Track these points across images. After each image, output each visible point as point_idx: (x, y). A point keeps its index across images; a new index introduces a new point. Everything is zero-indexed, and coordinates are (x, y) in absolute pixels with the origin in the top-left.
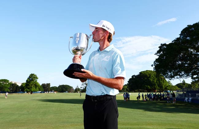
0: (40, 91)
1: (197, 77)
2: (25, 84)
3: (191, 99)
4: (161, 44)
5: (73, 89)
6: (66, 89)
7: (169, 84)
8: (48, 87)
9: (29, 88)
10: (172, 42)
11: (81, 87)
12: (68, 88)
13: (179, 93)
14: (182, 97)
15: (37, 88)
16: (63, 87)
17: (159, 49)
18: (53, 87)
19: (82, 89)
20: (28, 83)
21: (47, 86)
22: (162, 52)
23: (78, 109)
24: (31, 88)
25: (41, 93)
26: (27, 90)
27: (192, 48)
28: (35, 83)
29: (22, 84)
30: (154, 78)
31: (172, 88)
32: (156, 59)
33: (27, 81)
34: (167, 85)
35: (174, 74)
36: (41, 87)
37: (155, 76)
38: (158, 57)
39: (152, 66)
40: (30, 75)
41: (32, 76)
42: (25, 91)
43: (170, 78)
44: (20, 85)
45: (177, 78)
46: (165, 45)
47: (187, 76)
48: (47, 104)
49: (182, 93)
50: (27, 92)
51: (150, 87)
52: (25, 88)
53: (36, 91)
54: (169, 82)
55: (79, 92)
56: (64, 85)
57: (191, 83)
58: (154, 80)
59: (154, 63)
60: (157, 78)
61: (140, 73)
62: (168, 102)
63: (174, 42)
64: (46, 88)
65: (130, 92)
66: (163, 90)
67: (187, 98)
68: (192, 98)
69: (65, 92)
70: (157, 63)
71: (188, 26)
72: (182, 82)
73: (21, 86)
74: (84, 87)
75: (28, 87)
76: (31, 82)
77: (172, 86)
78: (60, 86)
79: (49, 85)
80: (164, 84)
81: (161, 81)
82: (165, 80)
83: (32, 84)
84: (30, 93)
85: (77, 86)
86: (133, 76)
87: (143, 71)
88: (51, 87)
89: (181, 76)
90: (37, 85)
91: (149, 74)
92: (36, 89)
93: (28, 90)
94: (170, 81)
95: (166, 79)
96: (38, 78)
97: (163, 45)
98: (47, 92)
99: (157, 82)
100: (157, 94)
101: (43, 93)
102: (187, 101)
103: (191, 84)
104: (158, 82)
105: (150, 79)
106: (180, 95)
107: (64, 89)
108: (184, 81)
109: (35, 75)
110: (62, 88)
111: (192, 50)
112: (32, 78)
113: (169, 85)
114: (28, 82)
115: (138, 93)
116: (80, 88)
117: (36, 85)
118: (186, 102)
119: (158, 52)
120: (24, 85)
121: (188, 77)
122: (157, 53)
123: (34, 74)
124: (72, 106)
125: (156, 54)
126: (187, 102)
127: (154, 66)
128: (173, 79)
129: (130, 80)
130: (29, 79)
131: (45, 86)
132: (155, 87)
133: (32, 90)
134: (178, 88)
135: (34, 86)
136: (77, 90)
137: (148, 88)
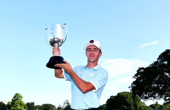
1: (168, 99)
5: (56, 108)
6: (49, 107)
7: (144, 105)
8: (32, 106)
9: (14, 107)
10: (150, 65)
11: (63, 106)
12: (51, 107)
16: (46, 106)
19: (64, 108)
20: (13, 102)
22: (139, 76)
24: (17, 106)
27: (167, 72)
28: (20, 102)
31: (146, 108)
32: (134, 82)
33: (12, 100)
34: (142, 106)
35: (149, 96)
36: (26, 105)
37: (131, 97)
38: (136, 79)
39: (129, 87)
41: (17, 96)
42: (11, 109)
43: (145, 99)
44: (6, 104)
45: (151, 99)
46: (143, 68)
47: (160, 98)
51: (126, 107)
52: (11, 106)
53: (22, 109)
54: (143, 103)
58: (130, 100)
59: (132, 85)
60: (133, 99)
61: (118, 94)
63: (151, 66)
64: (30, 107)
70: (134, 85)
71: (166, 50)
72: (155, 103)
73: (8, 104)
74: (66, 106)
75: (14, 105)
76: (16, 101)
77: (146, 106)
78: (43, 105)
79: (33, 103)
80: (139, 104)
81: (136, 102)
82: (140, 101)
83: (17, 103)
85: (60, 105)
86: (111, 97)
87: (121, 93)
88: (36, 106)
89: (154, 97)
92: (21, 107)
94: (144, 101)
97: (140, 69)
99: (132, 103)
103: (162, 105)
104: (134, 102)
108: (157, 103)
109: (20, 95)
110: (45, 107)
111: (167, 74)
116: (62, 107)
117: (21, 104)
119: (136, 75)
120: (10, 104)
122: (135, 76)
125: (134, 77)
127: (131, 88)
128: (147, 100)
129: (108, 100)
130: (14, 98)
131: (30, 105)
132: (131, 107)
133: (18, 108)
134: (151, 109)
135: (19, 105)
136: (59, 109)
137: (124, 108)
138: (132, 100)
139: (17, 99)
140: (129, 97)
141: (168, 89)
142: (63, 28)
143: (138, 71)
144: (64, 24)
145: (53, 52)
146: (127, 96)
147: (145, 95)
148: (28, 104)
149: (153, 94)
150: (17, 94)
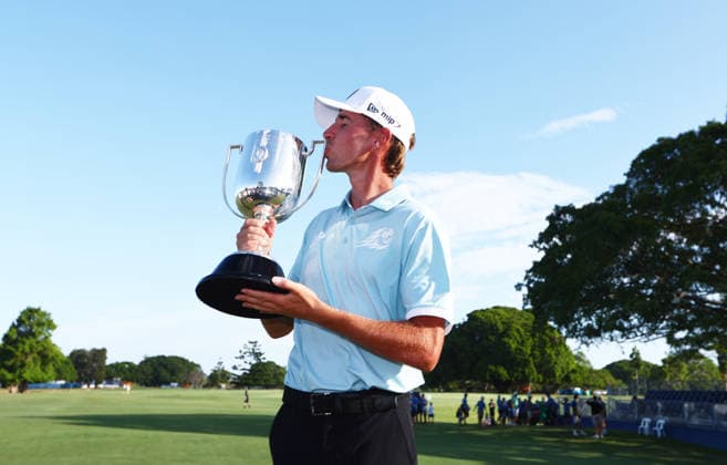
0: (63, 382)
1: (687, 337)
3: (662, 422)
4: (557, 207)
5: (202, 373)
6: (173, 372)
7: (581, 364)
8: (95, 365)
9: (11, 369)
10: (598, 199)
11: (235, 368)
12: (180, 370)
13: (617, 398)
15: (51, 369)
16: (161, 364)
17: (547, 224)
18: (117, 364)
19: (240, 373)
20: (9, 347)
21: (94, 361)
22: (556, 239)
23: (219, 455)
24: (23, 365)
25: (63, 387)
26: (2, 376)
27: (671, 228)
28: (40, 348)
30: (521, 336)
31: (590, 378)
32: (535, 263)
33: (6, 337)
34: (572, 367)
35: (600, 326)
36: (67, 363)
37: (526, 331)
38: (543, 254)
39: (518, 287)
40: (23, 313)
41: (29, 318)
43: (585, 339)
45: (612, 339)
46: (569, 209)
47: (650, 334)
48: (87, 435)
49: (628, 399)
50: (3, 386)
51: (505, 372)
53: (44, 381)
54: (579, 357)
55: (223, 386)
56: (163, 357)
57: (664, 361)
58: (523, 343)
59: (526, 277)
60: (533, 336)
61: (468, 315)
62: (575, 433)
63: (600, 202)
64: (88, 367)
67: (648, 420)
68: (667, 418)
69: (167, 383)
70: (536, 279)
71: (660, 140)
72: (628, 358)
74: (248, 367)
75: (9, 363)
76: (24, 343)
77: (591, 371)
78: (148, 361)
79: (100, 354)
80: (562, 361)
81: (549, 351)
82: (565, 344)
83: (27, 349)
84: (15, 389)
85: (220, 363)
87: (482, 310)
88: (112, 365)
89: (626, 332)
90: (51, 355)
91: (503, 323)
92: (43, 370)
93: (9, 376)
95: (568, 341)
96: (53, 327)
97: (560, 211)
99: (532, 355)
100: (536, 398)
101: (75, 387)
102: (646, 432)
103: (660, 364)
104: (537, 353)
105: (506, 339)
106: (620, 406)
107: (165, 374)
108: (635, 354)
109: (44, 314)
110: (155, 369)
111: (672, 236)
112: (32, 324)
113: (578, 366)
114: (10, 344)
115: (460, 396)
117: (46, 356)
118: (642, 435)
119: (545, 237)
121: (654, 336)
122: (540, 241)
123: (37, 311)
124: (196, 442)
125: (534, 244)
126: (649, 436)
127: (525, 290)
128: (596, 340)
130: (14, 330)
131: (86, 360)
132: (527, 370)
133: (27, 375)
134: (614, 381)
135: (34, 359)
136: (217, 379)
137: (499, 375)
138: (530, 342)
139: (31, 334)
140: (518, 331)
143: (551, 219)
146: (508, 326)
147: (584, 322)
148: (78, 358)
149: (615, 317)
150: (30, 313)
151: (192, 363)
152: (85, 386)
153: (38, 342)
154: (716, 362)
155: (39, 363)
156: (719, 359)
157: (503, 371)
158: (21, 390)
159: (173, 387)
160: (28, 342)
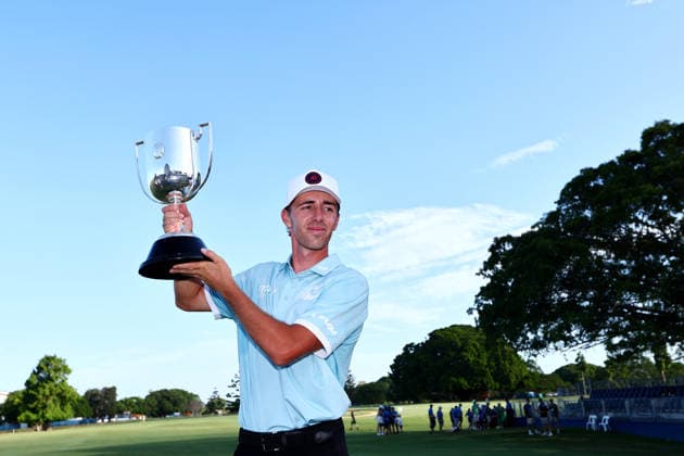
0: (80, 419)
1: (622, 342)
2: (21, 395)
3: (607, 417)
4: (496, 239)
5: (201, 402)
6: (175, 403)
7: (532, 370)
8: (107, 402)
9: (34, 411)
10: (533, 227)
11: (229, 396)
12: (181, 401)
13: (566, 399)
14: (578, 415)
15: (69, 407)
16: (164, 397)
17: (490, 254)
18: (126, 400)
19: (233, 400)
20: (30, 392)
21: (106, 398)
22: (499, 266)
24: (44, 407)
25: (81, 423)
26: (28, 417)
27: (600, 246)
28: (58, 391)
29: (12, 394)
30: (477, 350)
31: (544, 382)
32: (482, 288)
33: (28, 383)
34: (524, 374)
35: (545, 337)
36: (83, 402)
37: (481, 344)
38: (488, 280)
39: (470, 311)
40: (42, 361)
41: (47, 365)
42: (22, 421)
43: (533, 351)
45: (556, 349)
46: (509, 239)
47: (590, 341)
49: (574, 399)
50: (29, 426)
51: (466, 384)
52: (20, 409)
53: (64, 420)
54: (530, 364)
55: (220, 412)
56: (166, 390)
57: (605, 362)
58: (479, 356)
59: (476, 301)
60: (487, 350)
61: (430, 335)
62: (530, 433)
63: (536, 229)
64: (100, 405)
65: (397, 403)
66: (513, 391)
67: (594, 417)
68: (611, 414)
69: (171, 413)
70: (485, 302)
71: (582, 171)
72: (574, 362)
73: (8, 402)
75: (31, 406)
76: (44, 387)
77: (543, 376)
78: (153, 395)
79: (111, 392)
80: (515, 368)
81: (502, 362)
82: (517, 356)
83: (47, 392)
84: (39, 428)
85: (215, 392)
86: (407, 348)
87: (443, 330)
88: (121, 401)
89: (568, 341)
90: (68, 396)
91: (461, 339)
92: (63, 410)
93: (34, 417)
94: (532, 358)
95: (519, 353)
96: (69, 371)
97: (499, 242)
98: (106, 420)
99: (489, 366)
100: (493, 405)
101: (91, 422)
102: (594, 428)
103: (604, 366)
104: (493, 364)
105: (465, 354)
106: (570, 406)
107: (168, 405)
108: (580, 358)
109: (60, 361)
110: (160, 402)
111: (602, 252)
112: (48, 371)
113: (530, 372)
114: (32, 389)
116: (223, 396)
117: (63, 398)
118: (591, 430)
119: (489, 265)
120: (17, 400)
121: (594, 343)
122: (485, 270)
123: (53, 358)
125: (481, 273)
126: (597, 431)
127: (476, 314)
128: (542, 352)
129: (398, 359)
130: (35, 377)
131: (99, 398)
132: (485, 380)
133: (49, 415)
134: (564, 384)
135: (54, 401)
136: (214, 407)
137: (461, 385)
138: (485, 355)
139: (49, 379)
140: (474, 345)
141: (612, 306)
142: (198, 139)
143: (492, 249)
144: (202, 126)
145: (164, 220)
146: (465, 341)
147: (531, 336)
148: (92, 396)
149: (560, 328)
150: (47, 361)
151: (191, 395)
152: (100, 421)
153: (56, 386)
154: (653, 360)
155: (58, 405)
156: (655, 357)
157: (464, 382)
158: (45, 429)
159: (176, 417)
160: (47, 386)
